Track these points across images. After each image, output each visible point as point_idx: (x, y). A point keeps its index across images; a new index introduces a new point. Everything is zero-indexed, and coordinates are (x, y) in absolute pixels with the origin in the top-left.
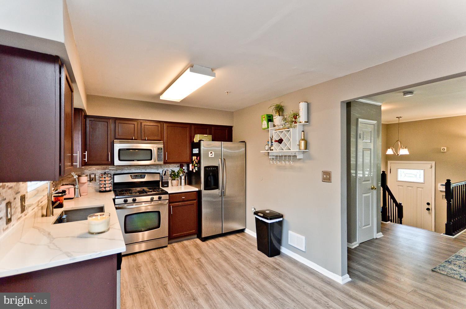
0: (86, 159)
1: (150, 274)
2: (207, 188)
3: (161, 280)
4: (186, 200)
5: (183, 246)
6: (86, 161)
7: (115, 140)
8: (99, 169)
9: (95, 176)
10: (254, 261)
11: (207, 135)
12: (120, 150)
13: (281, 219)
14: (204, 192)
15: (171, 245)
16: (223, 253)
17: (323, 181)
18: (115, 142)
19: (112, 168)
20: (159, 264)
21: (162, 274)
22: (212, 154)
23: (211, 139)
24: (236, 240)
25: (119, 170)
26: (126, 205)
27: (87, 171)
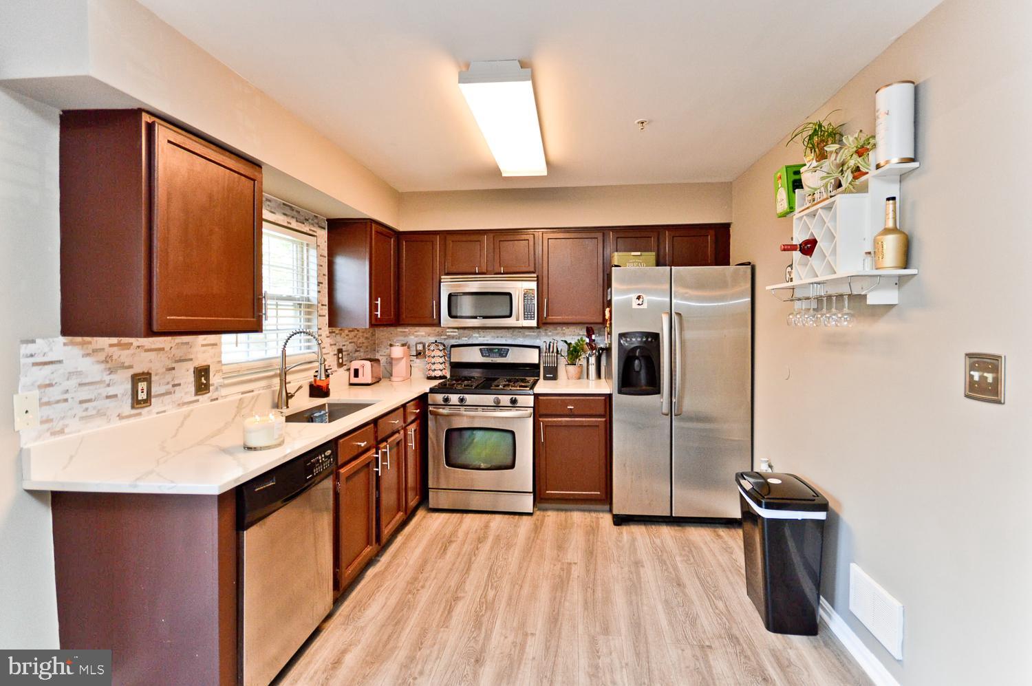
0: (379, 313)
1: (454, 564)
2: (624, 389)
3: (460, 585)
4: (576, 413)
5: (564, 523)
6: (379, 316)
7: (442, 277)
8: (431, 333)
9: (424, 346)
10: (708, 623)
11: (639, 253)
12: (450, 296)
13: (821, 516)
14: (618, 399)
15: (542, 513)
16: (641, 569)
17: (967, 396)
18: (442, 280)
19: (452, 332)
20: (486, 547)
21: (472, 574)
22: (641, 300)
23: (654, 262)
24: (702, 545)
25: (463, 337)
26: (462, 408)
27: (413, 337)
